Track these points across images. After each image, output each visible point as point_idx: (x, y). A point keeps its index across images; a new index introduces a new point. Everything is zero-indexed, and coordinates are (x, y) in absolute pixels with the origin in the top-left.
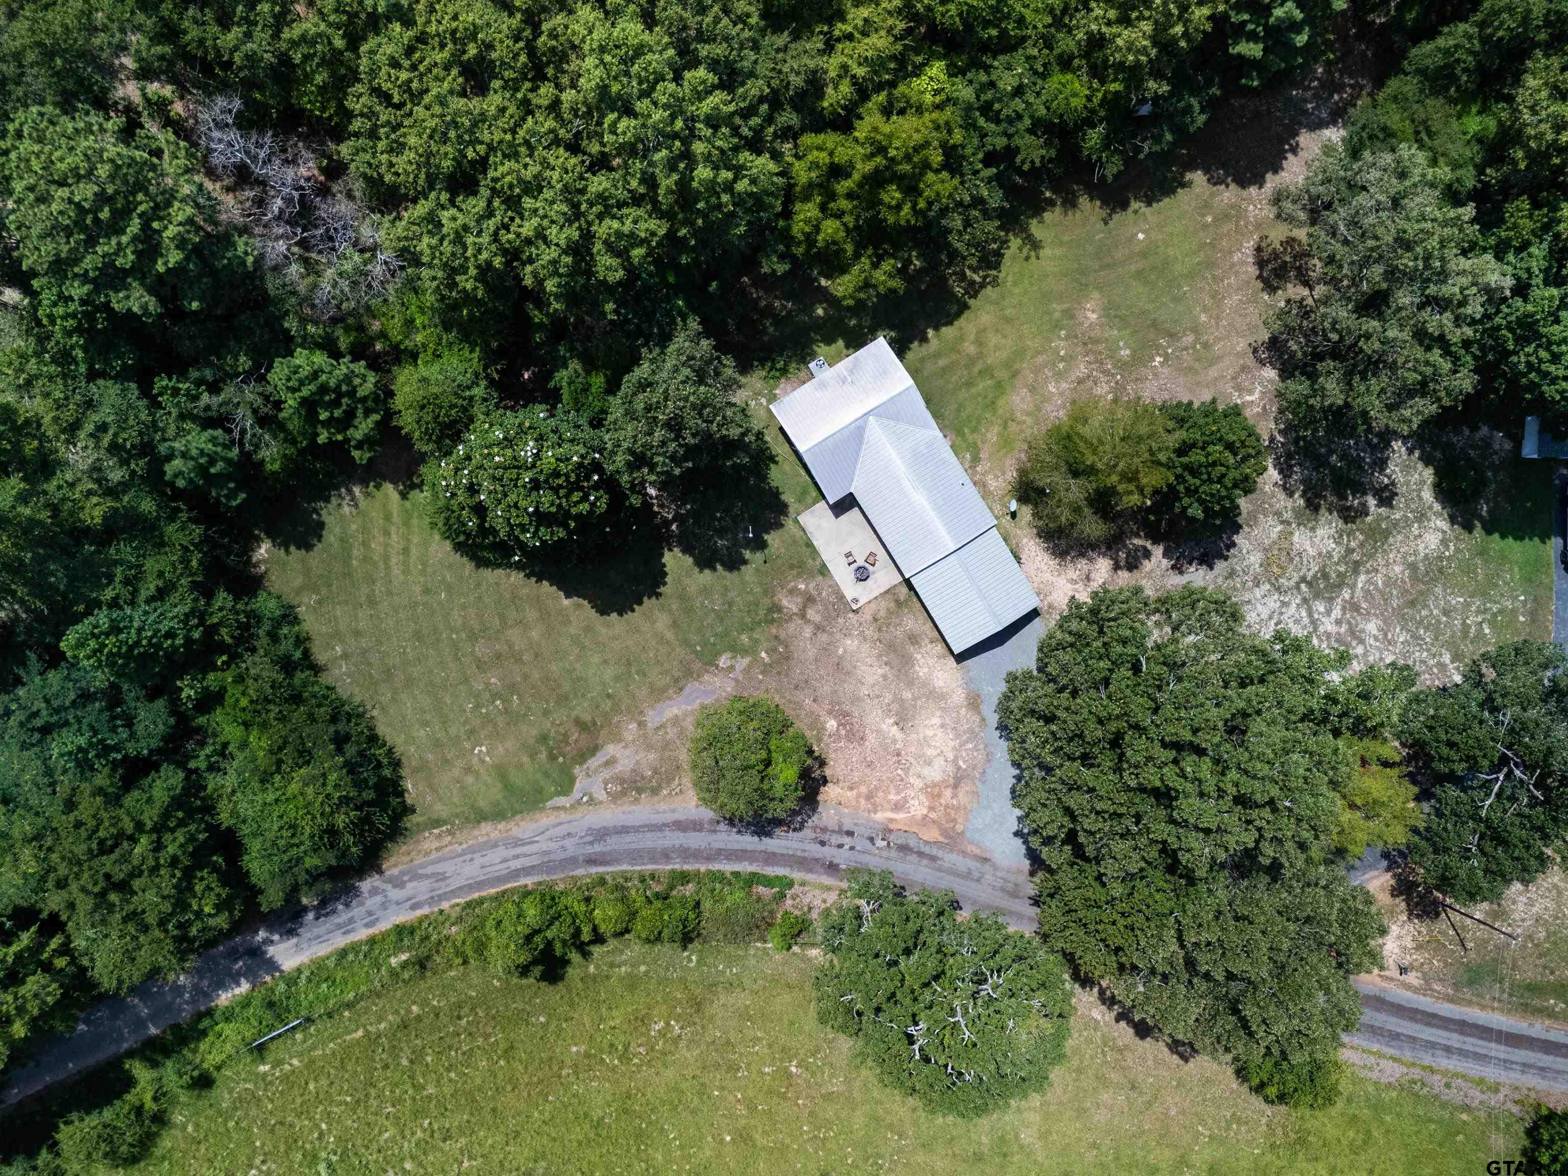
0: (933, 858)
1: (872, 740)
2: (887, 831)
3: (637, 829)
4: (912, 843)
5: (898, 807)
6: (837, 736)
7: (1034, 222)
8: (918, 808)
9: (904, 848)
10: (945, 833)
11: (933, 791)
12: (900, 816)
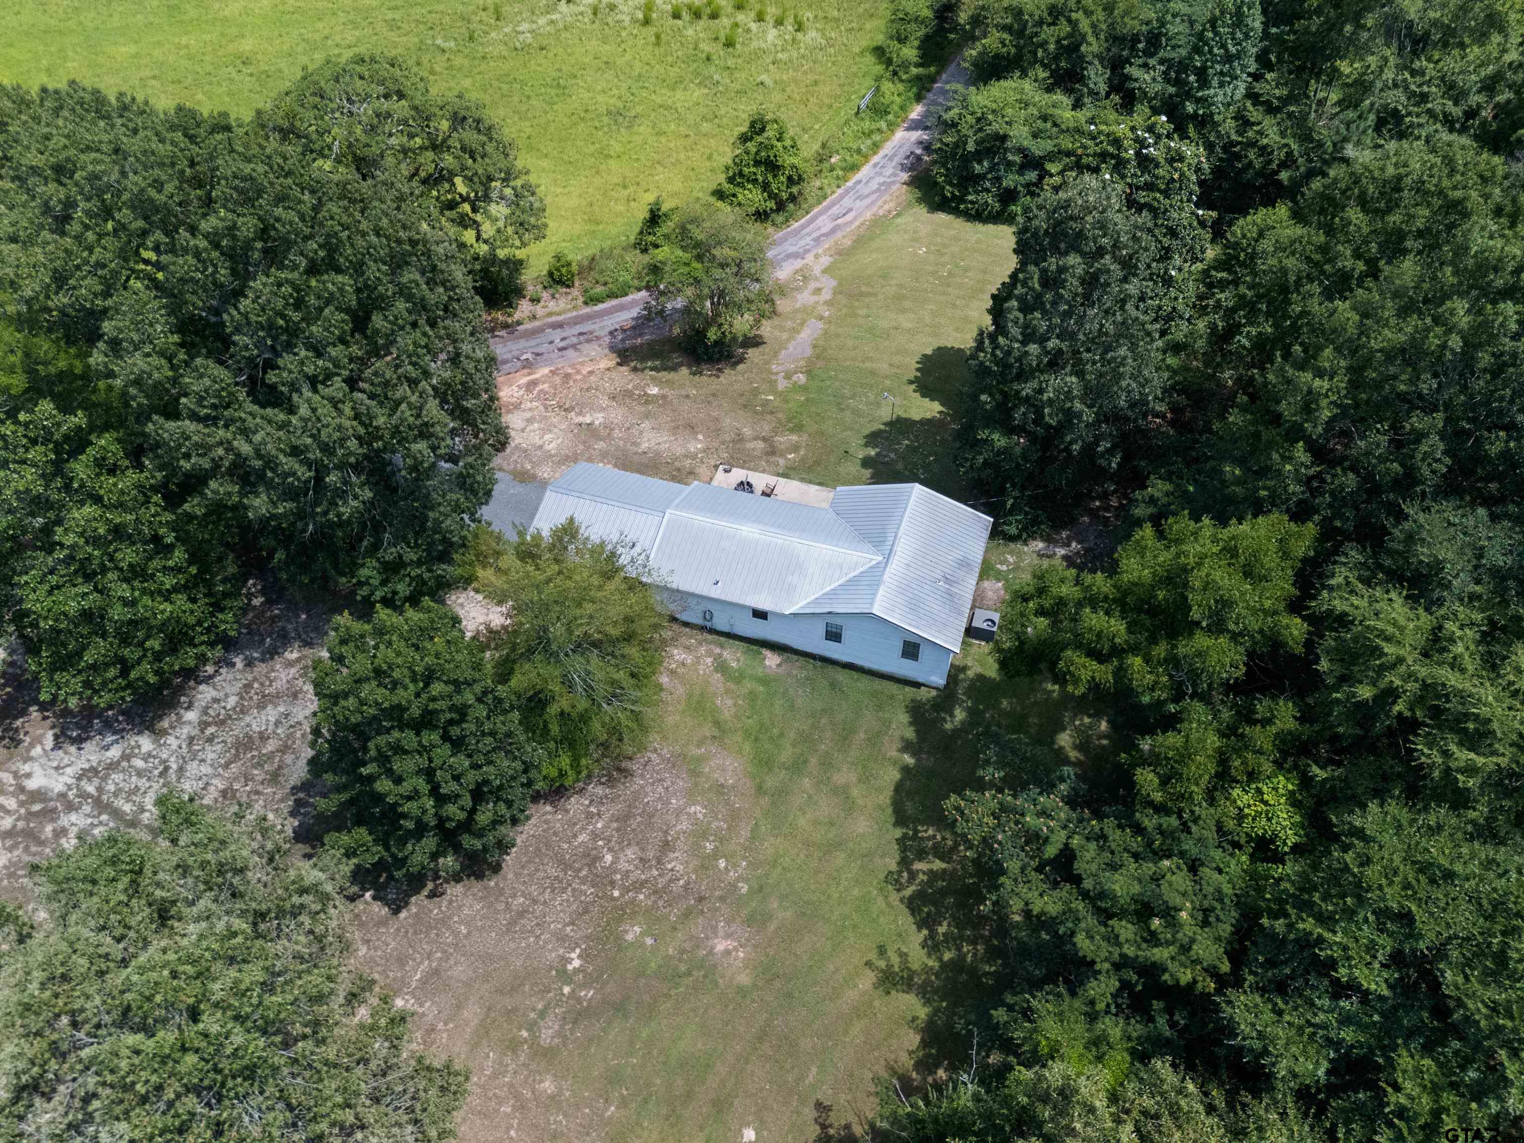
1: (604, 402)
2: (528, 365)
5: (532, 384)
6: (640, 387)
7: (923, 1012)
12: (524, 380)
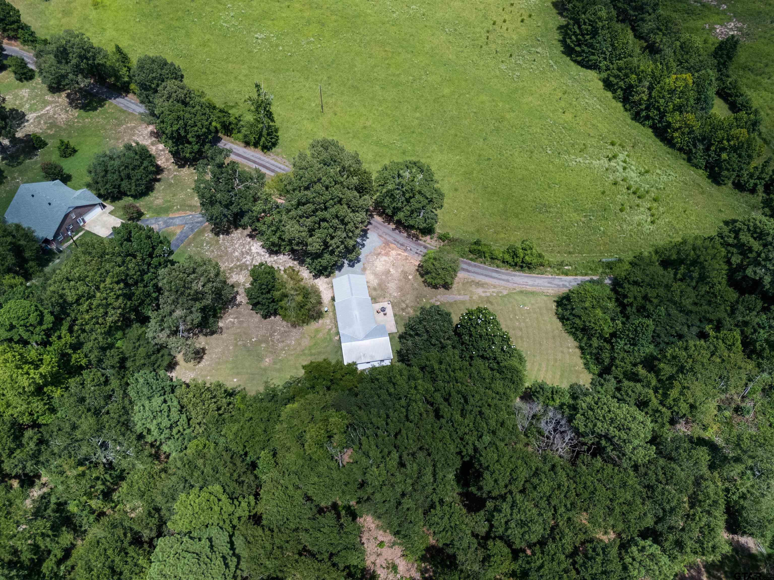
0: (395, 241)
1: (400, 270)
2: (406, 250)
3: (482, 274)
4: (399, 245)
5: (400, 255)
6: (410, 274)
8: (393, 253)
9: (402, 245)
10: (388, 245)
11: (387, 254)
12: (400, 252)
